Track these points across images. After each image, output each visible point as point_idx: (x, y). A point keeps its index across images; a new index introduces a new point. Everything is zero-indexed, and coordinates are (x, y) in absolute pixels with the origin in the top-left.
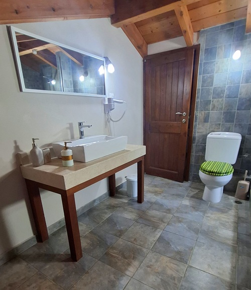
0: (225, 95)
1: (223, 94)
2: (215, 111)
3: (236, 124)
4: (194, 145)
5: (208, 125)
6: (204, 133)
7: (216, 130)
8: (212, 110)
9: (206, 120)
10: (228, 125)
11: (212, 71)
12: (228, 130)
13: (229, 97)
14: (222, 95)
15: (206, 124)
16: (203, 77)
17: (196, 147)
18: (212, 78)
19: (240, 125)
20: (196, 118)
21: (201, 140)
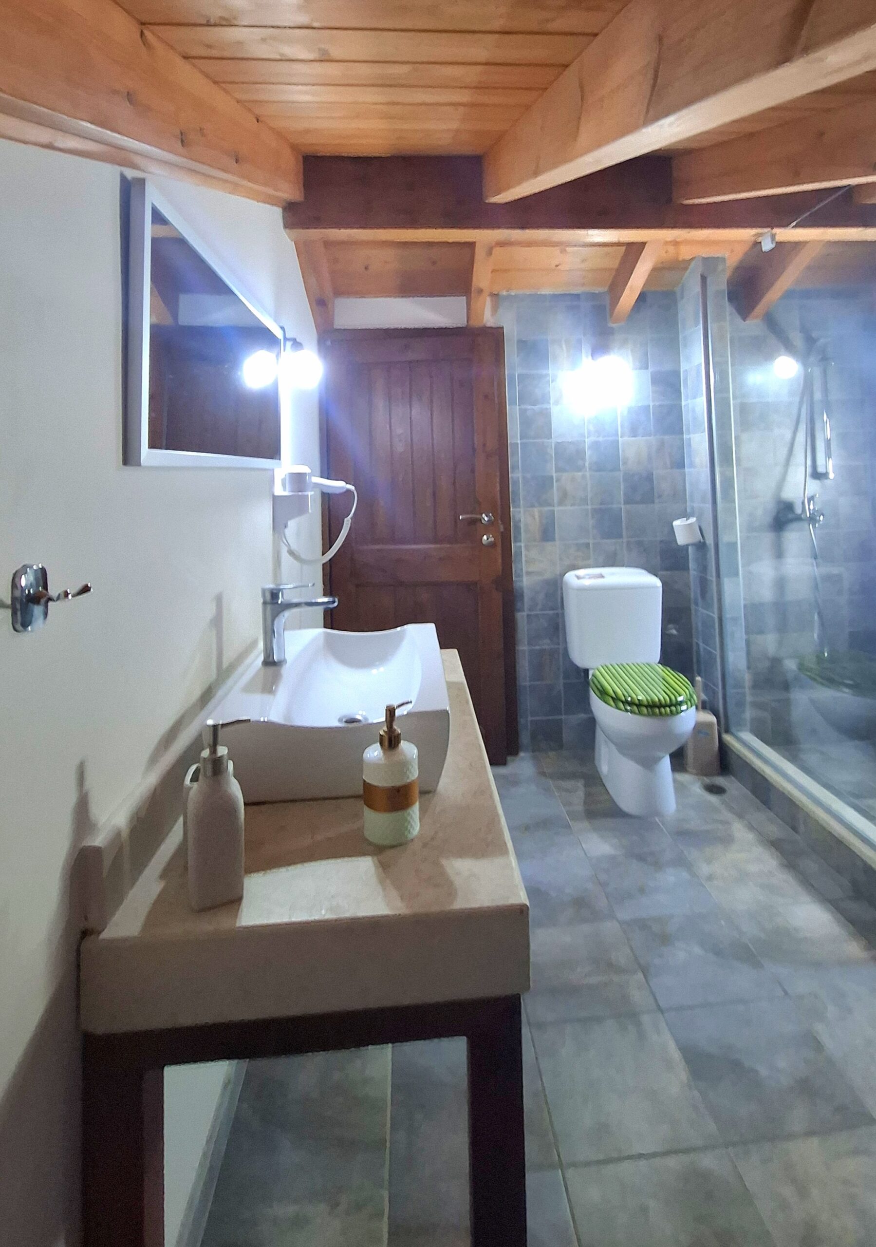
0: (587, 464)
1: (584, 459)
2: (569, 508)
3: (628, 543)
4: (521, 617)
5: (554, 548)
6: (548, 576)
7: (580, 563)
8: (561, 503)
9: (547, 533)
10: (609, 544)
11: (545, 398)
12: (612, 561)
13: (598, 467)
14: (580, 463)
15: (549, 545)
16: (523, 412)
17: (529, 623)
18: (546, 415)
19: (639, 544)
20: (518, 528)
21: (541, 597)
